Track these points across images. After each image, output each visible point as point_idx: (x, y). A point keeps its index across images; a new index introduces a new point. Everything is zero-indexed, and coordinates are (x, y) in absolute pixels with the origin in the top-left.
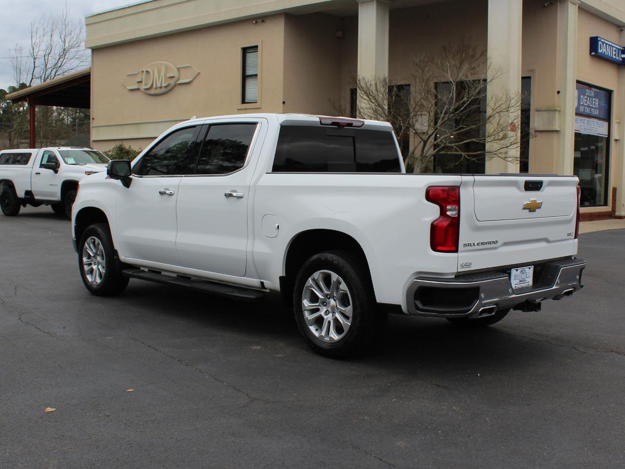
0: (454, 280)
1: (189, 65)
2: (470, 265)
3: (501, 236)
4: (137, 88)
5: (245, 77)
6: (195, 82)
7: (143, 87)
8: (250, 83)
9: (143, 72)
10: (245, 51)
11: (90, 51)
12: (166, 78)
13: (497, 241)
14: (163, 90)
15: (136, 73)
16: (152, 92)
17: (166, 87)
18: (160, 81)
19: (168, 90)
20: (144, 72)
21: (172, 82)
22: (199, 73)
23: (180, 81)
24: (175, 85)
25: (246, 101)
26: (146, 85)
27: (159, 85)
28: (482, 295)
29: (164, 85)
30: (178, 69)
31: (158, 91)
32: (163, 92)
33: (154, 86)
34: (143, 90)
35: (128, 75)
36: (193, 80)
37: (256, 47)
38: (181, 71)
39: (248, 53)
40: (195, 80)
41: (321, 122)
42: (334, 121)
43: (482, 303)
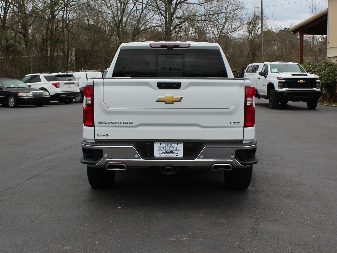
0: (95, 144)
2: (107, 135)
3: (136, 120)
13: (132, 122)
28: (106, 156)
41: (151, 46)
42: (162, 45)
43: (105, 160)
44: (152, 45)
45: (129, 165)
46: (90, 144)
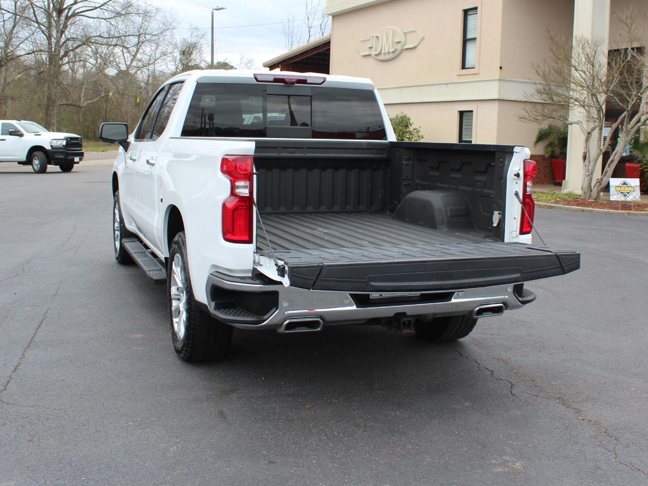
0: (251, 281)
1: (414, 29)
4: (369, 54)
5: (465, 41)
6: (419, 47)
7: (373, 53)
8: (470, 47)
9: (373, 37)
10: (466, 12)
11: (330, 17)
12: (393, 43)
14: (391, 56)
15: (369, 38)
16: (381, 57)
17: (393, 52)
18: (387, 47)
19: (395, 56)
20: (375, 37)
21: (399, 47)
22: (424, 38)
23: (407, 46)
24: (402, 50)
25: (466, 66)
26: (376, 51)
27: (386, 51)
28: (286, 304)
29: (391, 50)
30: (405, 34)
31: (387, 57)
32: (391, 58)
33: (383, 52)
34: (374, 56)
35: (362, 41)
36: (418, 44)
37: (476, 8)
38: (408, 35)
39: (469, 15)
40: (420, 44)
41: (256, 78)
42: (277, 77)
43: (284, 314)
44: (259, 78)
45: (328, 319)
46: (239, 280)
